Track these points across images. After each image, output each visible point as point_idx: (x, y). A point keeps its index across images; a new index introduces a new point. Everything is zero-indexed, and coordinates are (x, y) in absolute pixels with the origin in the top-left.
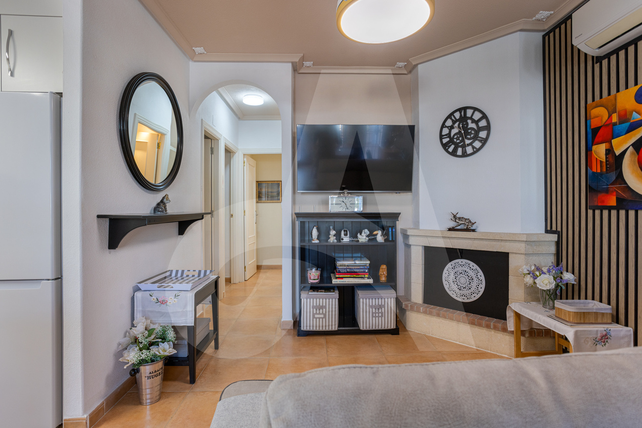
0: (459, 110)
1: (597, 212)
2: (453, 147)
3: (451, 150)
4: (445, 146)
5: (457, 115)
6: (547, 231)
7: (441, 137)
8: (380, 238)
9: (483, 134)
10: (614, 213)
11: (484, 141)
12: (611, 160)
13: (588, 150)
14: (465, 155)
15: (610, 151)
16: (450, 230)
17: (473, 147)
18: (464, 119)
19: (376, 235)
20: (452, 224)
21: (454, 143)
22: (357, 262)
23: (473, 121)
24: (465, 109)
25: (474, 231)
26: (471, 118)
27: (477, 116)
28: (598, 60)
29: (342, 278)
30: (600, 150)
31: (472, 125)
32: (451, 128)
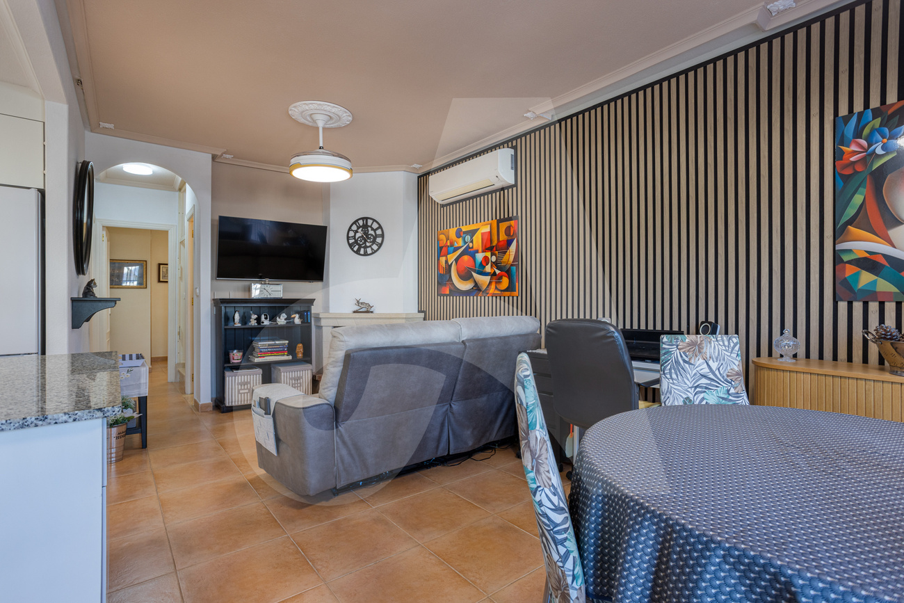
0: (363, 219)
1: (442, 297)
2: (357, 247)
3: (355, 249)
4: (351, 246)
5: (361, 222)
6: (419, 312)
7: (348, 238)
8: (297, 321)
9: (379, 240)
10: (448, 297)
11: (380, 245)
12: (447, 267)
13: (438, 259)
14: (366, 254)
15: (447, 262)
16: (354, 312)
17: (372, 249)
18: (365, 227)
19: (294, 318)
20: (356, 308)
21: (358, 244)
22: (277, 342)
23: (372, 229)
24: (367, 219)
25: (372, 312)
26: (371, 227)
27: (375, 226)
28: (443, 206)
29: (264, 357)
30: (443, 259)
31: (371, 232)
32: (356, 232)
